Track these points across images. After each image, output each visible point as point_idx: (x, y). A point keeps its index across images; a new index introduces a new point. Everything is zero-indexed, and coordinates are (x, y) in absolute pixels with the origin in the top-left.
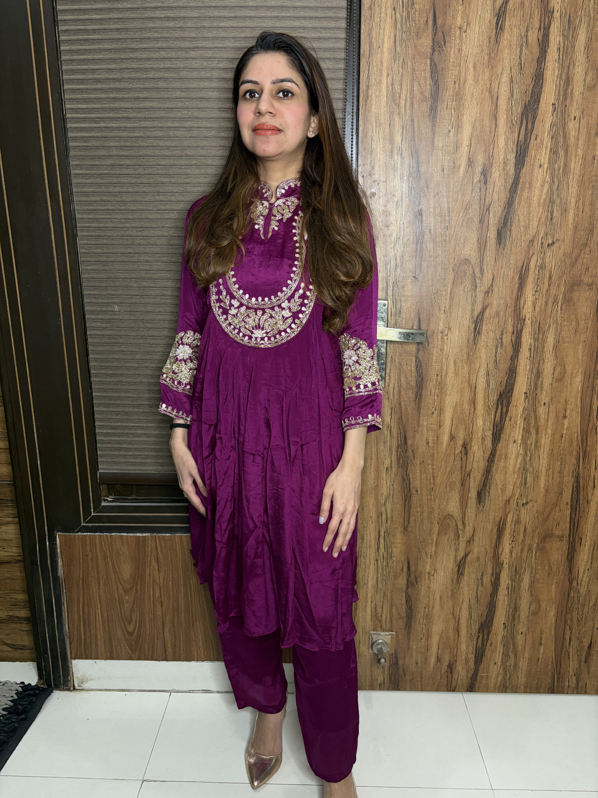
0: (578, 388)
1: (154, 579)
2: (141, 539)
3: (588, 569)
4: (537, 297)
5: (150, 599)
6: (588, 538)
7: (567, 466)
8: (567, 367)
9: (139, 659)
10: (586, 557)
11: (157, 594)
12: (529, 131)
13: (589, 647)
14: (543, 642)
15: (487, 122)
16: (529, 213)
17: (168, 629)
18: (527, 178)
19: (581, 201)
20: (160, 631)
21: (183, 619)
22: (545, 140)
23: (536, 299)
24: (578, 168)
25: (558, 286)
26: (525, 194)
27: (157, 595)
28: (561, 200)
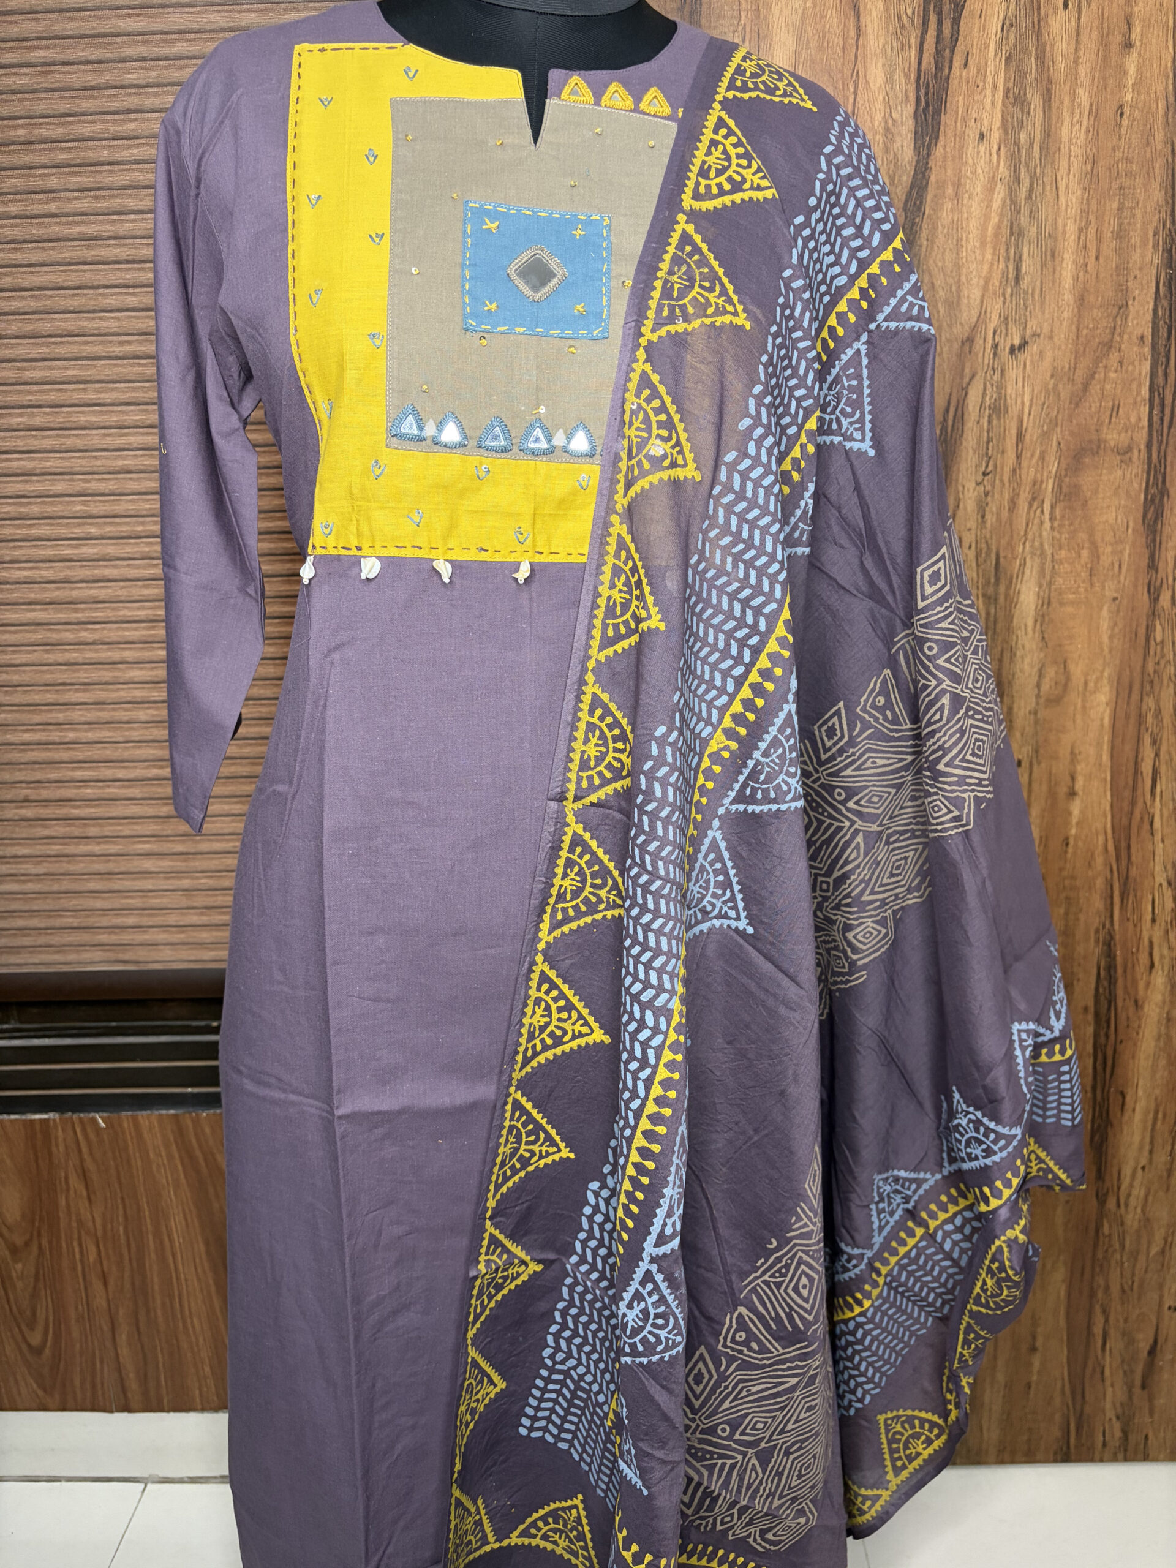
0: (1102, 719)
1: (80, 1222)
2: (38, 1127)
3: (1143, 1168)
4: (989, 488)
5: (74, 1269)
6: (1140, 1093)
7: (1082, 917)
8: (1072, 667)
9: (64, 1409)
10: (1137, 1138)
11: (92, 1257)
12: (947, 42)
13: (1152, 1352)
14: (1039, 1343)
15: (833, 22)
16: (958, 266)
17: (124, 1337)
18: (949, 172)
19: (1092, 229)
20: (109, 1344)
21: (159, 1312)
22: (991, 68)
23: (986, 494)
24: (1081, 141)
25: (1042, 458)
26: (946, 215)
27: (91, 1259)
28: (1039, 227)
